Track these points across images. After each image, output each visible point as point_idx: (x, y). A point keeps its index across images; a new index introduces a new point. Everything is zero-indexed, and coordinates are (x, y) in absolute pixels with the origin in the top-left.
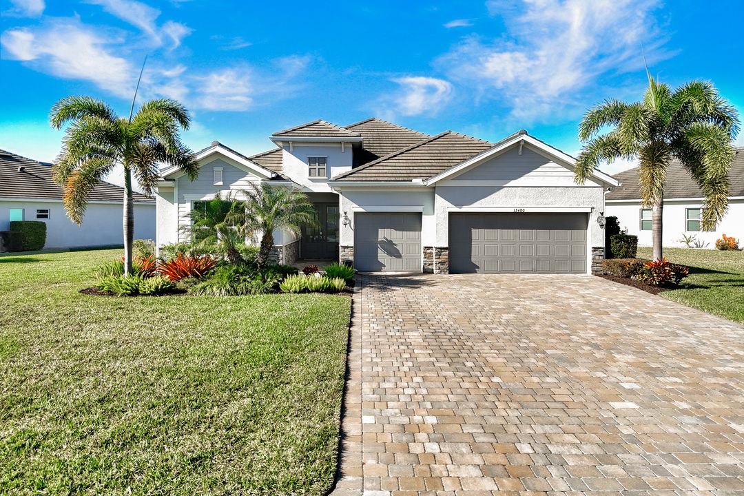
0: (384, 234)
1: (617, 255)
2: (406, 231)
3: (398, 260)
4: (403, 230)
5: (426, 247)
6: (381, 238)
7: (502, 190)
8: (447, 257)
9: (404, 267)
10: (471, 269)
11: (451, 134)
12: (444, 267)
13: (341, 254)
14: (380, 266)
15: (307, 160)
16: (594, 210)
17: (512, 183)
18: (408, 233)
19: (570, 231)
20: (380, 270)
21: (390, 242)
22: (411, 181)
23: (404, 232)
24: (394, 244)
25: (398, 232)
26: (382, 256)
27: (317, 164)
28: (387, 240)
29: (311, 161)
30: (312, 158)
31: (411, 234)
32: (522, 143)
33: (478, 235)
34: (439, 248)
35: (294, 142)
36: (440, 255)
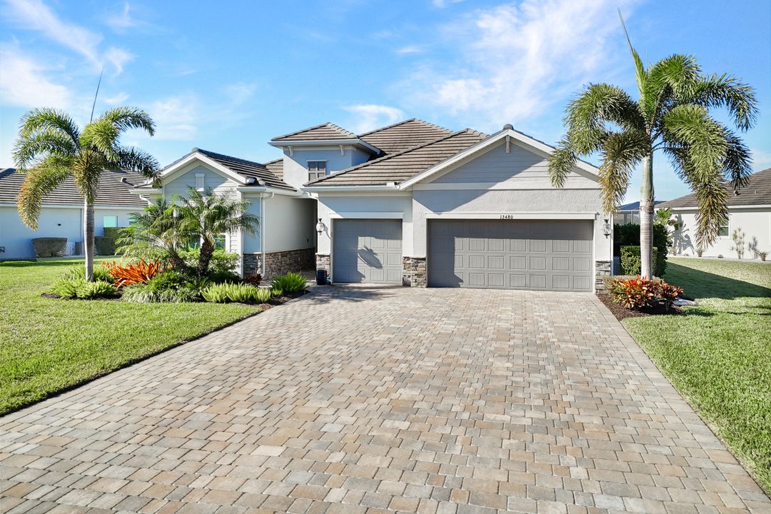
0: (364, 242)
1: (630, 271)
2: (388, 239)
3: (379, 270)
4: (384, 238)
5: (405, 258)
6: (360, 246)
7: (487, 193)
8: (424, 269)
9: (385, 279)
10: (454, 283)
11: (468, 133)
12: (421, 279)
13: (318, 263)
14: (359, 278)
15: (307, 164)
16: (598, 217)
17: (499, 186)
18: (389, 241)
19: (571, 242)
20: (359, 282)
21: (371, 251)
22: (386, 184)
23: (386, 241)
24: (374, 254)
25: (379, 240)
26: (362, 266)
27: (317, 169)
28: (367, 248)
29: (311, 165)
30: (312, 162)
31: (392, 243)
32: (508, 140)
33: (461, 244)
34: (415, 259)
35: (294, 147)
36: (417, 266)
